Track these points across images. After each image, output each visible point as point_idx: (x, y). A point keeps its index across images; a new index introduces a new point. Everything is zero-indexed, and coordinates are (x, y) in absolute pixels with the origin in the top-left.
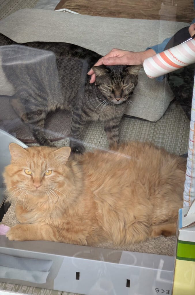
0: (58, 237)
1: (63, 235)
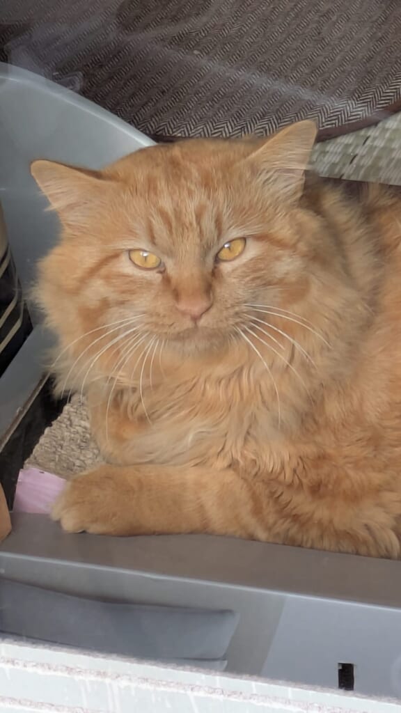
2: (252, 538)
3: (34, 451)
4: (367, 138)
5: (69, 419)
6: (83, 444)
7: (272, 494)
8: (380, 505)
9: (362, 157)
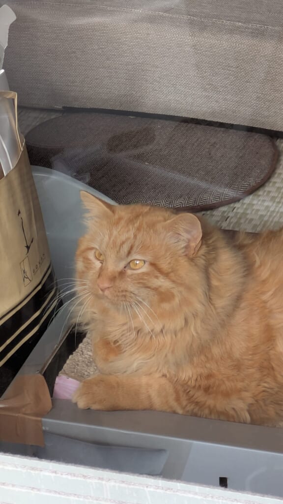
0: (184, 403)
1: (196, 400)
2: (175, 412)
3: (64, 367)
4: (235, 208)
5: (82, 351)
6: (89, 364)
7: (185, 391)
8: (241, 399)
9: (232, 218)
